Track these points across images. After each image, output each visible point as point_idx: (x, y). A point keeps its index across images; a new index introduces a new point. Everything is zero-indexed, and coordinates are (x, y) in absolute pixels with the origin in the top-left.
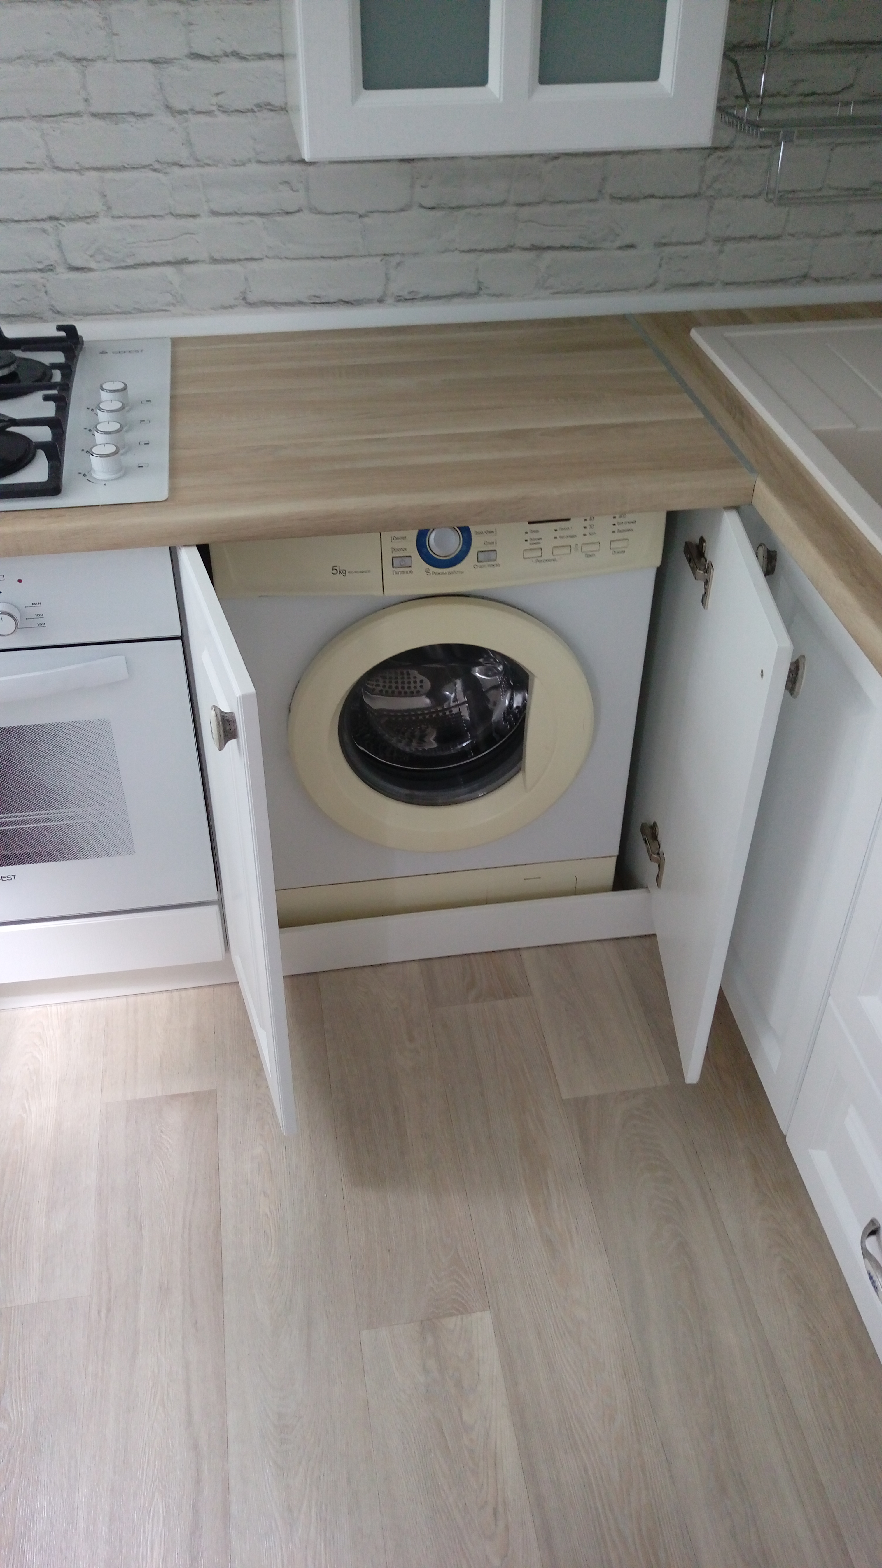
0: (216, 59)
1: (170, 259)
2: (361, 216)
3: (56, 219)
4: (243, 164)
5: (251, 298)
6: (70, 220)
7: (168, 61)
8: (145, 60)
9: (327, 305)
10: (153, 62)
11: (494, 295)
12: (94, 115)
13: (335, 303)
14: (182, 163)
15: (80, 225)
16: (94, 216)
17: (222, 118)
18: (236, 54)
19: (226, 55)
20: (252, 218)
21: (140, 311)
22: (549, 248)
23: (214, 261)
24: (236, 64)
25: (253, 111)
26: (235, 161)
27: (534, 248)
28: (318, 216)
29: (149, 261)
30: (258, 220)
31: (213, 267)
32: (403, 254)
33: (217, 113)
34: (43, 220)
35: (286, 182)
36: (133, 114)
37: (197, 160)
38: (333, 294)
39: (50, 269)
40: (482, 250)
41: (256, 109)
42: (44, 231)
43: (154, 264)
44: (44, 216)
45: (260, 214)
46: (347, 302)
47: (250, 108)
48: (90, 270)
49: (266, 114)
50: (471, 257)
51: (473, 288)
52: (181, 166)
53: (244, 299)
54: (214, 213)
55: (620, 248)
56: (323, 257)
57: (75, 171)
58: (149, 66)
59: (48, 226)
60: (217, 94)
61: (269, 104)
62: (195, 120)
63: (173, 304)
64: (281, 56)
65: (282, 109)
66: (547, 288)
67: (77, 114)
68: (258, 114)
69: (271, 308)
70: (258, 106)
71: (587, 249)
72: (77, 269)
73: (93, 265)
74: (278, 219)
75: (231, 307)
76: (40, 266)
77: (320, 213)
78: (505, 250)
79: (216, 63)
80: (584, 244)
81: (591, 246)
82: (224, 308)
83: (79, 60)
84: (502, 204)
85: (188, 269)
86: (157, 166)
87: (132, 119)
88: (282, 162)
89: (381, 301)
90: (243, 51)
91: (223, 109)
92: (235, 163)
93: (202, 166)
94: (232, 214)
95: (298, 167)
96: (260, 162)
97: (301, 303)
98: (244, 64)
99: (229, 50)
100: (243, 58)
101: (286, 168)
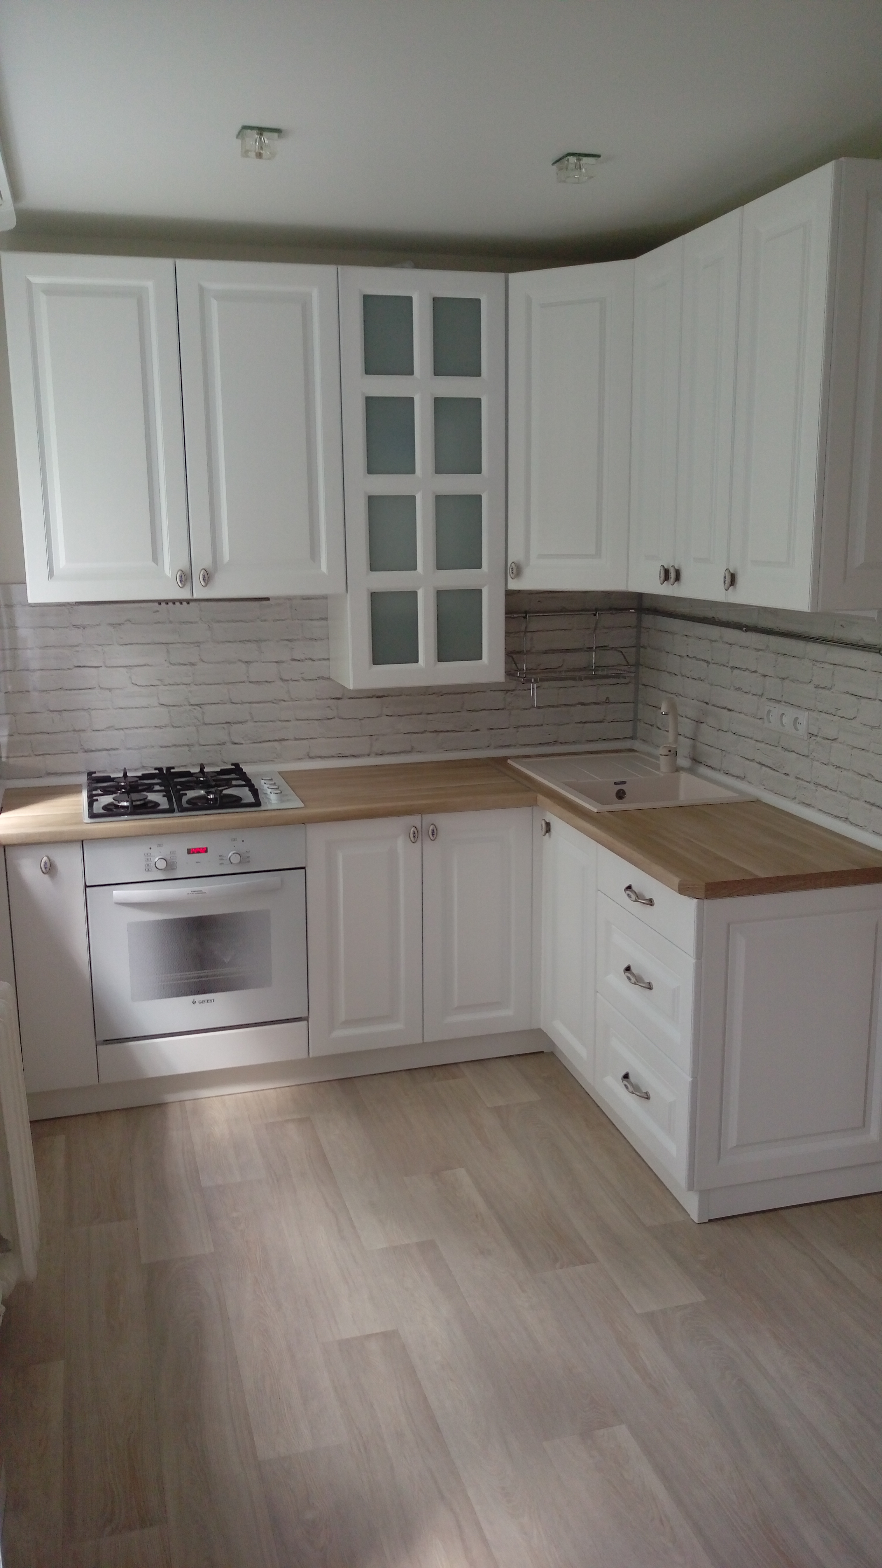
0: (302, 661)
1: (277, 739)
2: (360, 720)
3: (229, 723)
4: (311, 700)
5: (311, 755)
6: (236, 723)
7: (283, 662)
8: (273, 662)
10: (277, 662)
11: (420, 752)
12: (250, 682)
13: (349, 756)
14: (285, 700)
15: (240, 725)
16: (246, 722)
17: (303, 682)
18: (310, 659)
20: (313, 721)
21: (262, 761)
22: (442, 731)
23: (296, 739)
24: (310, 662)
25: (316, 680)
27: (435, 732)
29: (267, 740)
30: (316, 722)
31: (295, 742)
32: (378, 735)
33: (301, 680)
34: (224, 724)
35: (329, 707)
36: (267, 682)
37: (292, 698)
38: (347, 753)
39: (224, 743)
40: (413, 733)
42: (224, 728)
43: (270, 741)
44: (224, 722)
45: (316, 720)
46: (353, 756)
47: (315, 678)
48: (241, 744)
49: (321, 680)
50: (408, 735)
51: (408, 749)
52: (285, 701)
53: (308, 755)
54: (298, 720)
55: (473, 731)
56: (343, 737)
57: (240, 703)
58: (275, 663)
59: (225, 726)
60: (301, 674)
61: (323, 677)
62: (292, 683)
63: (276, 758)
64: (328, 659)
65: (328, 678)
66: (442, 748)
67: (243, 682)
68: (318, 681)
69: (320, 759)
70: (318, 677)
71: (459, 731)
72: (236, 744)
73: (243, 742)
74: (325, 721)
75: (301, 759)
76: (220, 742)
77: (342, 719)
78: (423, 732)
80: (456, 729)
82: (299, 759)
83: (246, 662)
84: (420, 714)
85: (284, 743)
86: (275, 701)
87: (266, 684)
88: (327, 699)
89: (368, 755)
90: (313, 658)
91: (304, 679)
92: (308, 700)
93: (293, 701)
94: (305, 720)
95: (334, 701)
96: (318, 699)
97: (333, 757)
98: (313, 662)
99: (307, 658)
100: (313, 660)
101: (329, 701)
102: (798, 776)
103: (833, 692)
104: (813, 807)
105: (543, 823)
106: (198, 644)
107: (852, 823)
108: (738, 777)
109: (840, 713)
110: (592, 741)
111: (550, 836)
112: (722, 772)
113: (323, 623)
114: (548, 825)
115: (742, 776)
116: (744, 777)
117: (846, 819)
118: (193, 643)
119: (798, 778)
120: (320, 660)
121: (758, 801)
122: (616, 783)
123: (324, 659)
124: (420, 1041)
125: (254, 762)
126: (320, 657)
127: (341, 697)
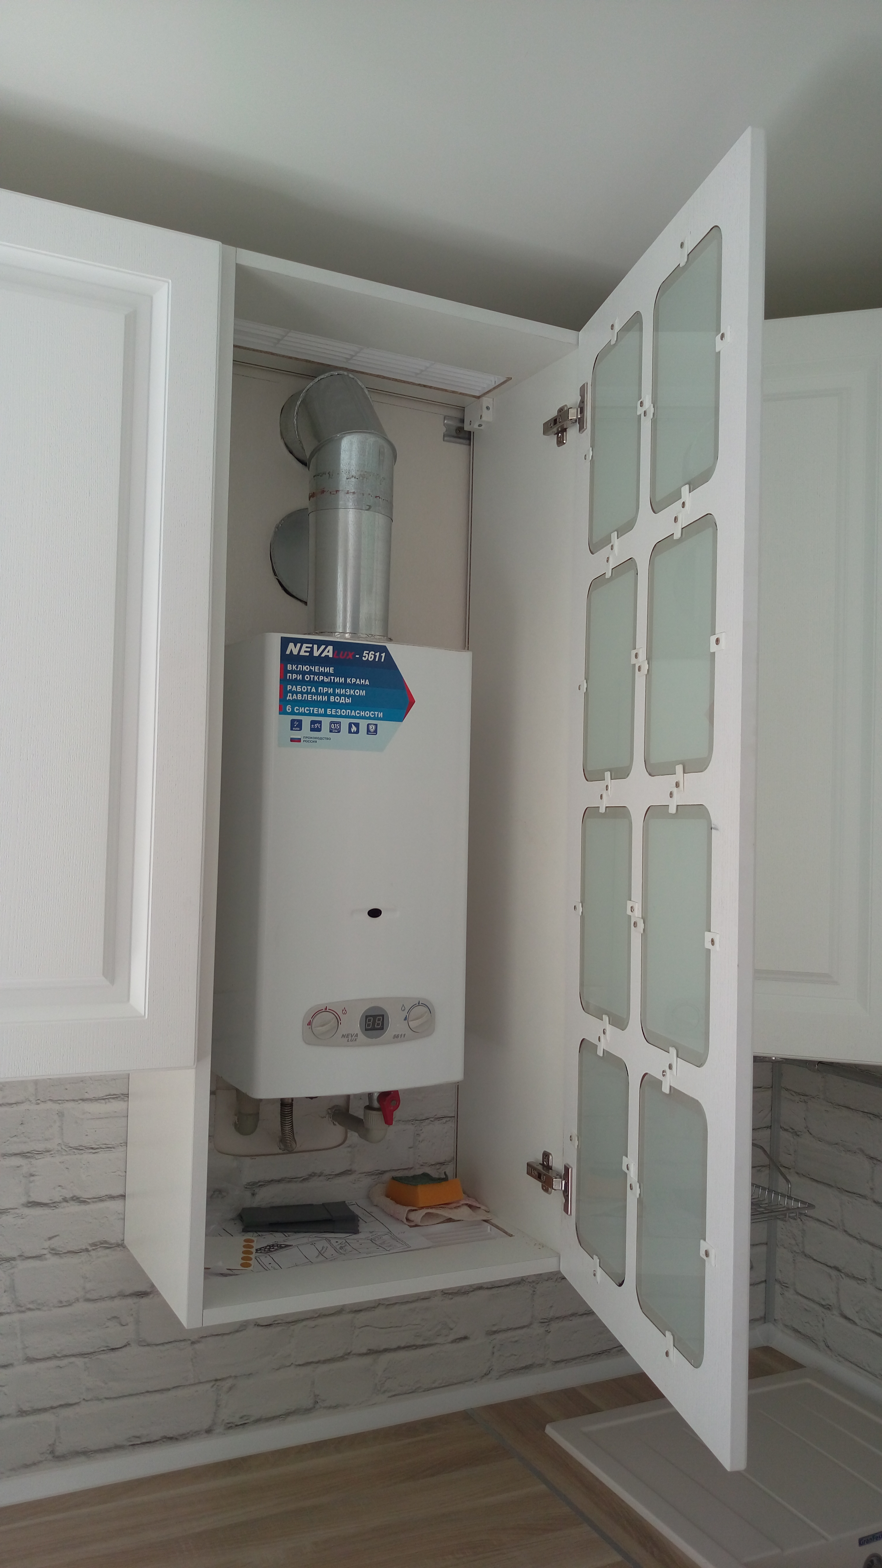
0: (55, 1205)
2: (193, 1343)
4: (69, 1306)
5: (60, 1451)
9: (148, 1445)
11: (329, 1408)
13: (157, 1441)
17: (52, 1261)
18: (75, 1199)
19: (65, 1200)
20: (73, 1359)
22: (385, 1351)
23: (22, 1413)
24: (74, 1208)
25: (87, 1250)
26: (61, 1302)
27: (371, 1352)
28: (145, 1348)
30: (79, 1361)
31: (21, 1420)
32: (235, 1377)
33: (48, 1256)
35: (115, 1317)
37: (19, 1306)
38: (155, 1433)
40: (316, 1362)
41: (90, 1248)
45: (83, 1355)
46: (171, 1438)
47: (84, 1247)
49: (102, 1252)
50: (308, 1370)
51: (309, 1404)
53: (53, 1453)
54: (30, 1360)
55: (454, 1341)
56: (148, 1392)
60: (50, 1239)
61: (106, 1242)
62: (23, 1265)
64: (122, 1196)
65: (118, 1245)
66: (384, 1392)
68: (93, 1253)
69: (82, 1459)
70: (94, 1245)
71: (423, 1346)
74: (102, 1357)
75: (35, 1464)
77: (148, 1345)
78: (342, 1358)
79: (54, 1208)
80: (419, 1342)
81: (426, 1343)
82: (28, 1466)
88: (112, 1299)
89: (208, 1431)
90: (85, 1195)
91: (55, 1252)
92: (61, 1304)
93: (23, 1312)
94: (49, 1358)
95: (130, 1301)
96: (88, 1300)
97: (118, 1447)
98: (83, 1207)
99: (69, 1195)
100: (83, 1202)
101: (117, 1302)
120: (100, 1199)
126: (103, 1193)
127: (149, 1290)
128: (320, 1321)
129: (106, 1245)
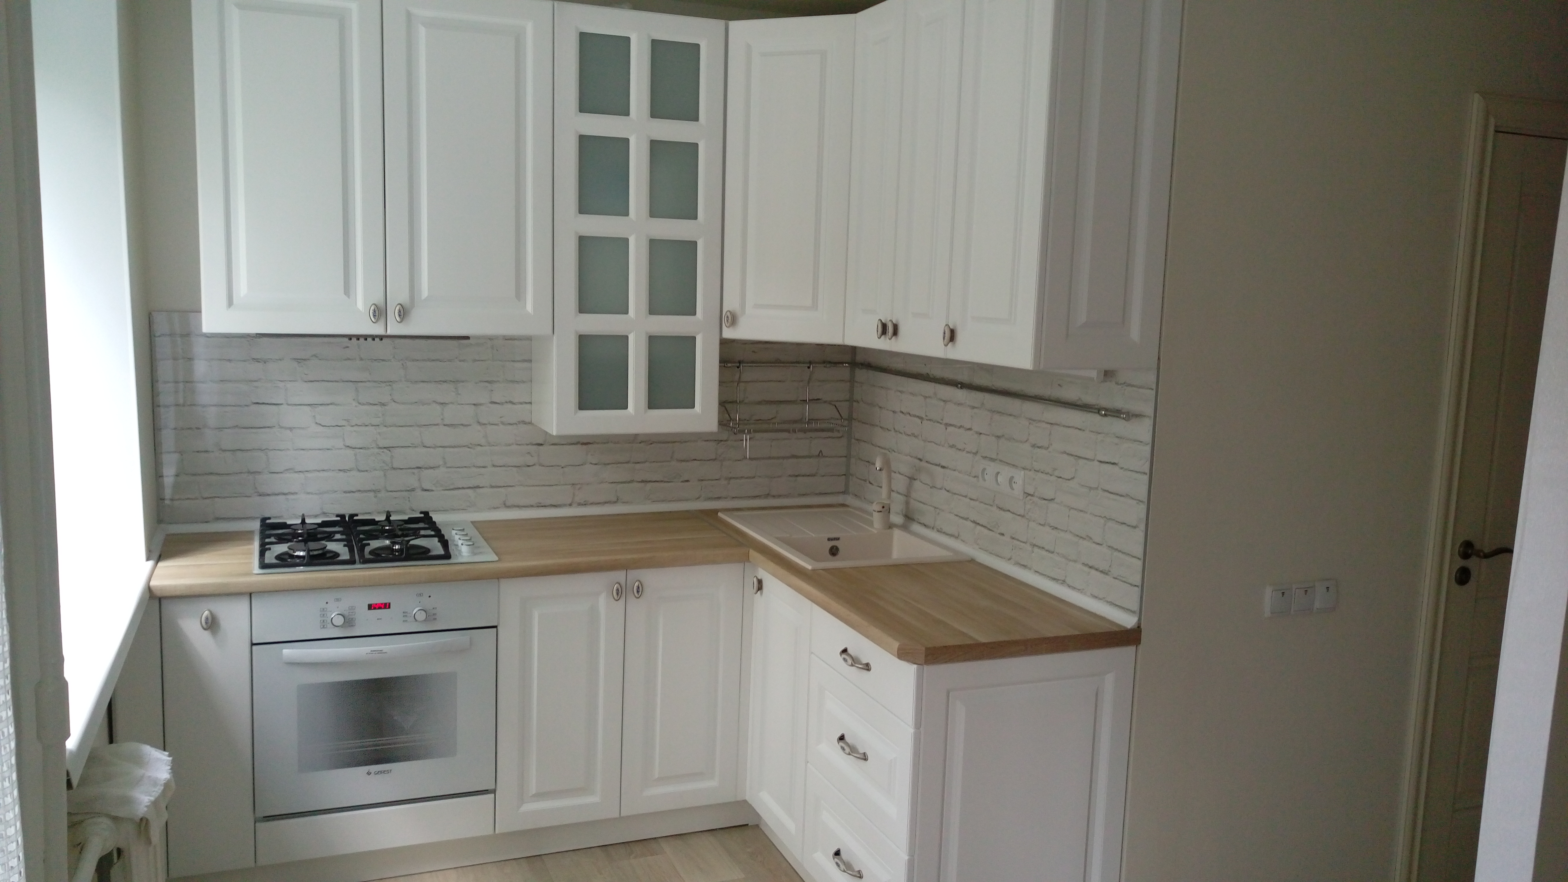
0: (502, 404)
1: (471, 486)
2: (562, 467)
3: (420, 468)
4: (509, 445)
5: (508, 504)
6: (426, 468)
7: (481, 404)
8: (470, 404)
10: (474, 405)
11: (624, 502)
12: (445, 425)
14: (482, 445)
15: (432, 471)
16: (439, 467)
17: (502, 426)
18: (511, 402)
19: (506, 402)
20: (512, 468)
21: (453, 510)
22: (650, 481)
23: (492, 487)
24: (510, 406)
25: (516, 424)
26: (506, 444)
27: (642, 481)
28: (543, 467)
29: (461, 487)
30: (515, 469)
31: (492, 490)
32: (581, 484)
33: (500, 424)
34: (414, 468)
35: (529, 453)
36: (462, 425)
37: (489, 443)
38: (548, 502)
39: (413, 490)
40: (619, 482)
42: (414, 473)
43: (463, 488)
44: (415, 467)
45: (515, 466)
47: (515, 422)
48: (432, 491)
49: (522, 425)
50: (613, 485)
51: (615, 499)
52: (481, 446)
53: (505, 504)
54: (494, 466)
55: (682, 482)
57: (432, 448)
58: (473, 406)
59: (416, 471)
60: (501, 417)
61: (524, 421)
62: (489, 427)
63: (469, 507)
64: (531, 403)
65: (529, 423)
66: (649, 499)
67: (437, 425)
68: (518, 425)
69: (517, 508)
70: (519, 422)
72: (426, 490)
73: (434, 489)
74: (524, 468)
75: (497, 508)
76: (408, 489)
78: (629, 482)
82: (495, 508)
83: (442, 404)
84: (628, 462)
85: (478, 490)
86: (470, 446)
87: (462, 427)
88: (527, 445)
89: (570, 505)
90: (515, 401)
91: (503, 423)
93: (491, 446)
94: (502, 466)
95: (535, 447)
96: (518, 444)
97: (532, 506)
98: (514, 406)
99: (508, 401)
100: (514, 404)
101: (530, 447)
102: (1013, 536)
103: (1050, 452)
104: (1030, 569)
105: (755, 580)
106: (390, 383)
107: (1069, 586)
108: (951, 536)
109: (1057, 473)
110: (804, 495)
111: (761, 594)
112: (935, 530)
113: (526, 365)
114: (760, 582)
115: (957, 535)
116: (957, 536)
117: (1063, 582)
118: (385, 382)
119: (1013, 538)
120: (521, 403)
121: (972, 561)
122: (829, 539)
123: (526, 403)
124: (617, 815)
125: (445, 511)
126: (522, 401)
127: (543, 443)
128: (619, 465)
129: (524, 423)
